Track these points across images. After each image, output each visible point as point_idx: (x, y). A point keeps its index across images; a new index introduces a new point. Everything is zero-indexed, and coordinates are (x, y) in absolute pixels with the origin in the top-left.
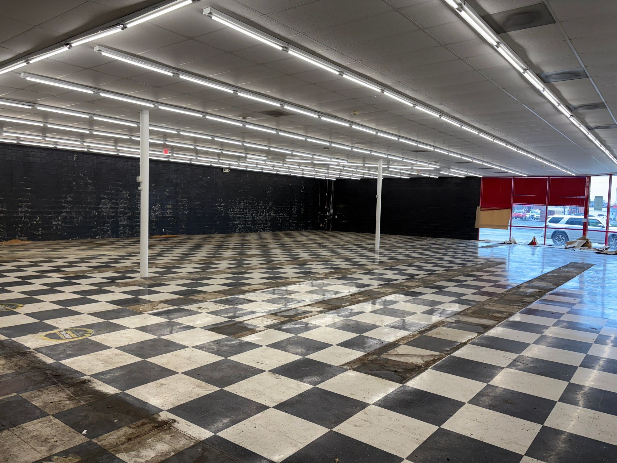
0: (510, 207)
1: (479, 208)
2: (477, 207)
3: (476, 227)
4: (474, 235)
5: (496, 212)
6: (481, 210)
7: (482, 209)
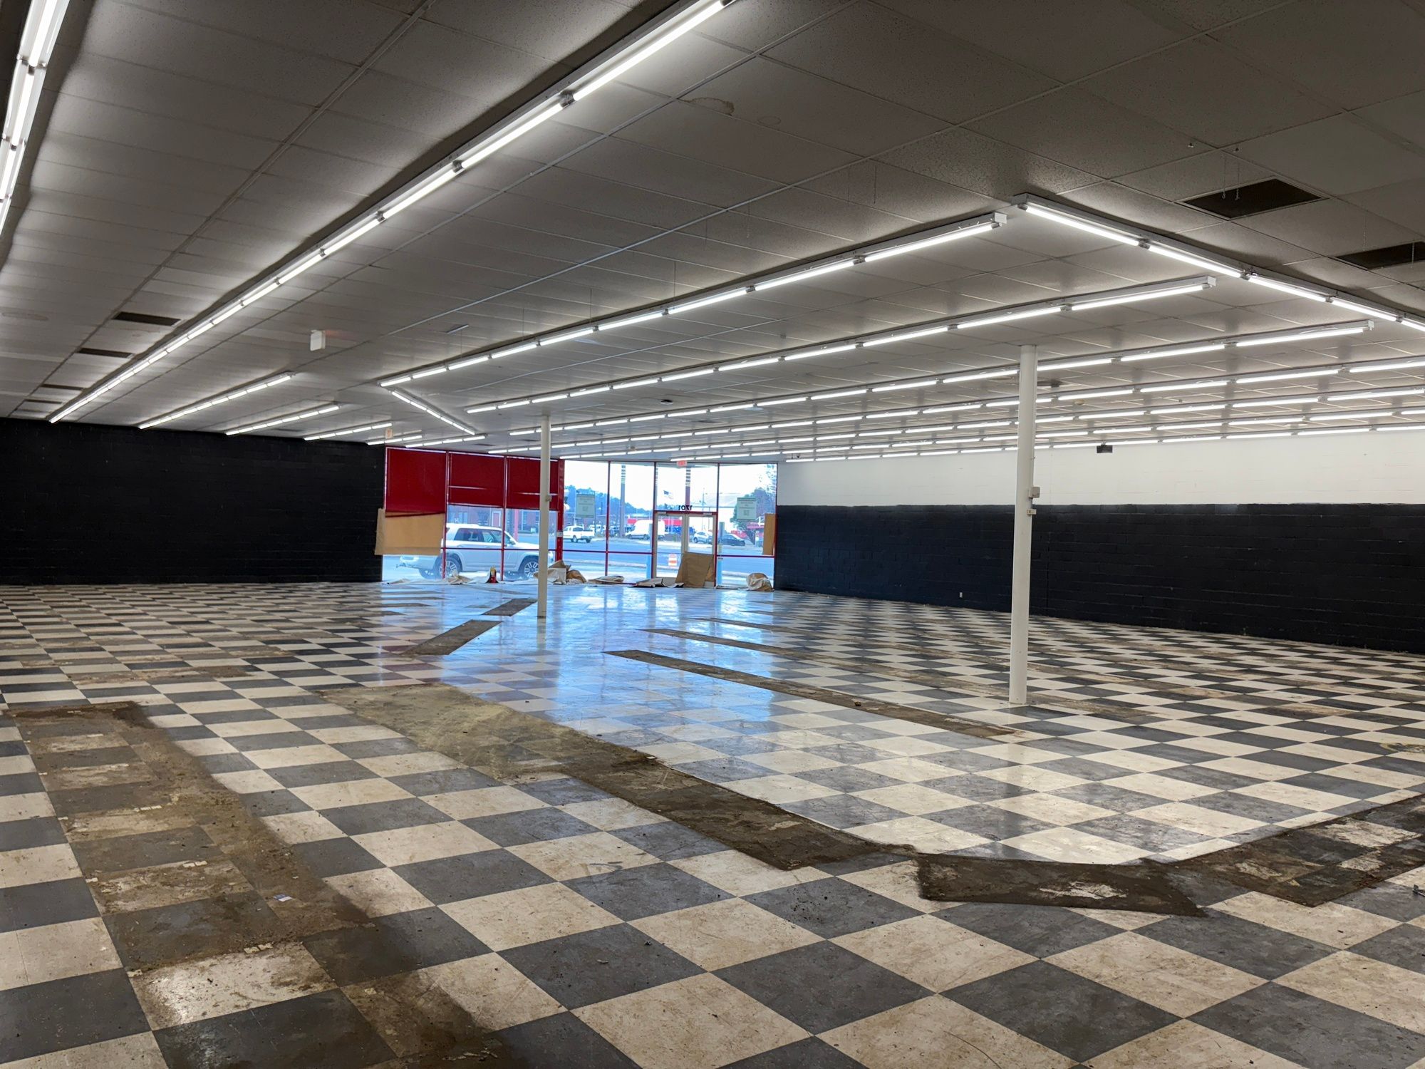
0: (442, 510)
1: (382, 512)
2: (380, 510)
3: (377, 553)
4: (370, 570)
5: (416, 521)
6: (387, 517)
7: (390, 514)
